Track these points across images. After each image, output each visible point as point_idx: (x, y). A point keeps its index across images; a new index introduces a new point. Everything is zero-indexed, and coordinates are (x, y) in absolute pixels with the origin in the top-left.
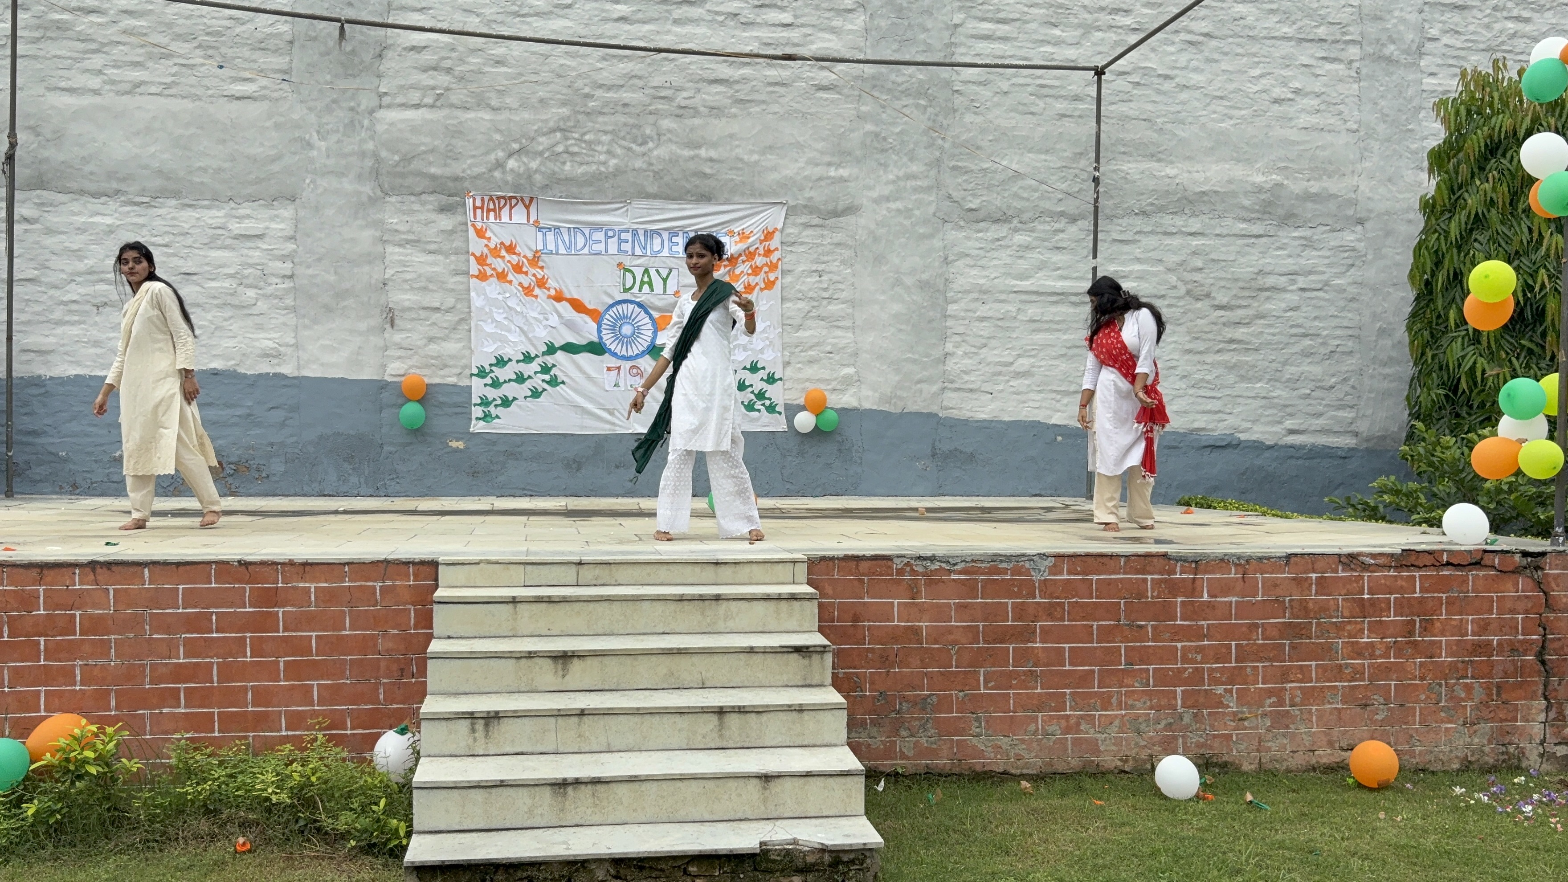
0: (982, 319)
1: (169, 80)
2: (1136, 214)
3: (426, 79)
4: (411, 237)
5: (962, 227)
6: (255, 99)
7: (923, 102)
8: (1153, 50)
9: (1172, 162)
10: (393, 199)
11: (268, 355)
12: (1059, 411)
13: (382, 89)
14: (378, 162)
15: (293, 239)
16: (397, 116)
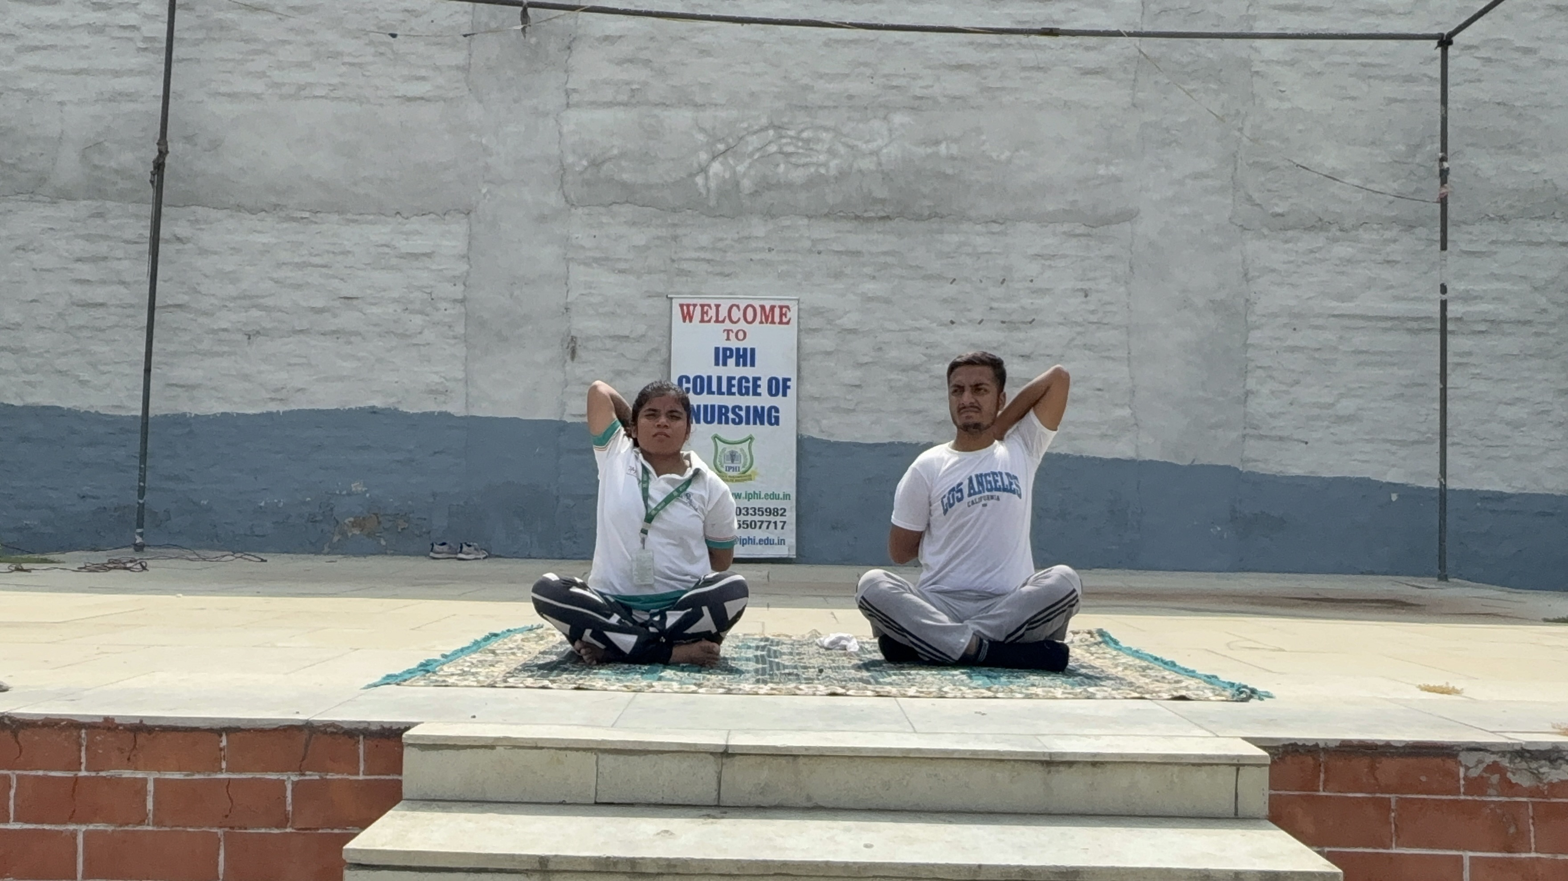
0: (1293, 349)
1: (335, 81)
2: (1491, 219)
3: (621, 74)
4: (598, 255)
5: (1265, 236)
6: (428, 100)
7: (1213, 86)
8: (1508, 17)
9: (1537, 155)
10: (580, 211)
11: (432, 392)
12: (1394, 466)
13: (570, 86)
14: (564, 168)
15: (466, 257)
16: (586, 116)
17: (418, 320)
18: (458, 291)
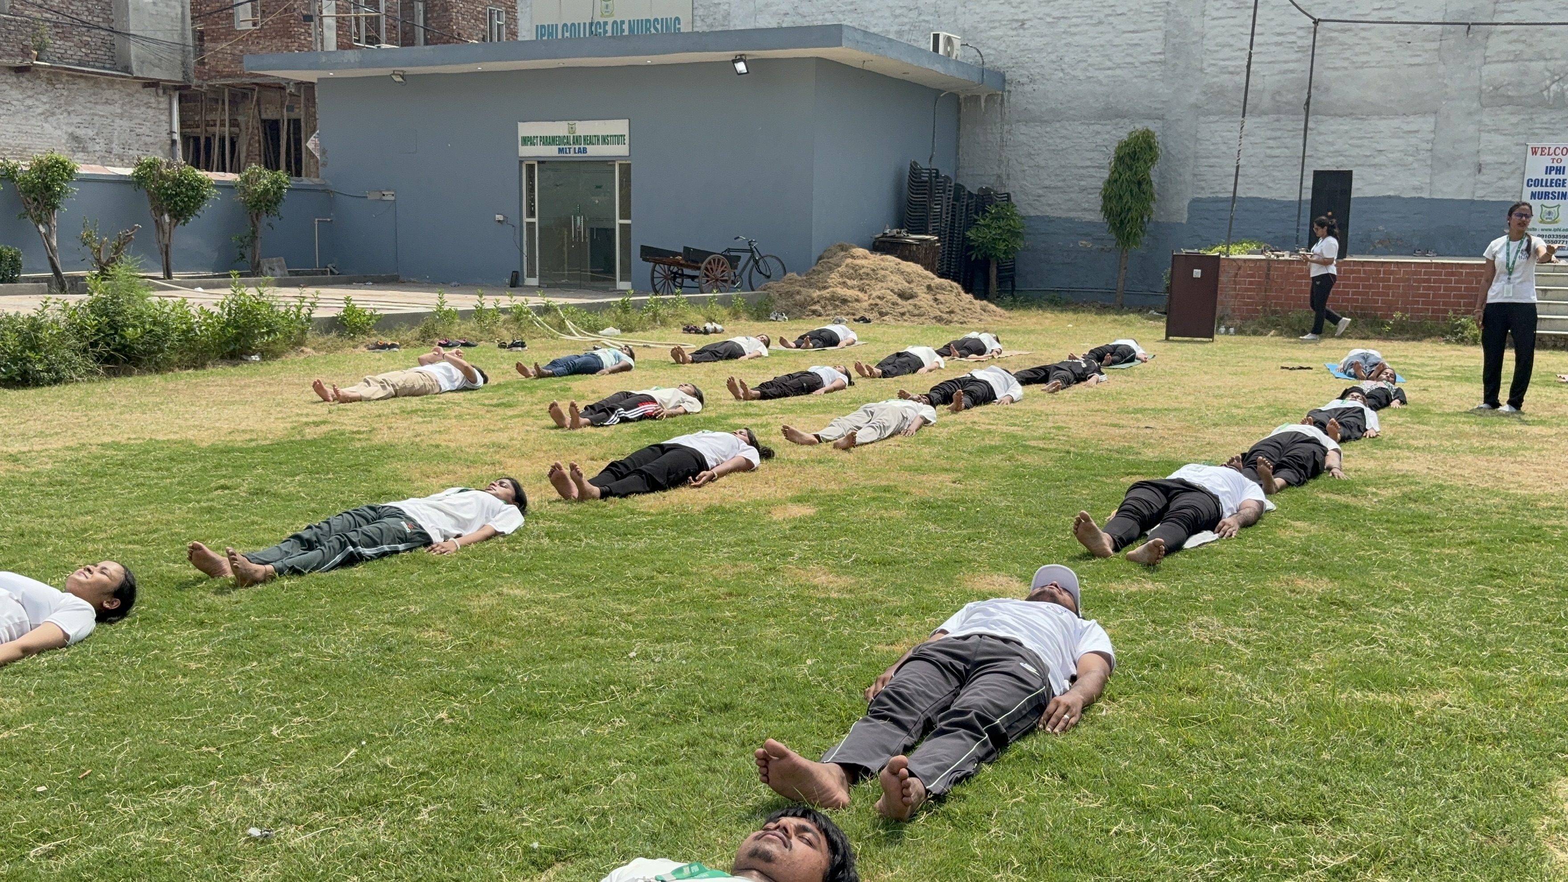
3: (1511, 47)
4: (1494, 128)
6: (1421, 65)
10: (1487, 109)
11: (1416, 188)
13: (1486, 55)
14: (1481, 91)
15: (1434, 132)
16: (1493, 67)
17: (1411, 159)
18: (1429, 146)
